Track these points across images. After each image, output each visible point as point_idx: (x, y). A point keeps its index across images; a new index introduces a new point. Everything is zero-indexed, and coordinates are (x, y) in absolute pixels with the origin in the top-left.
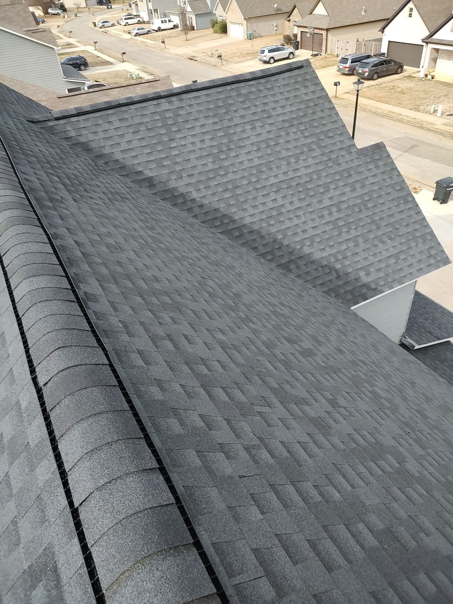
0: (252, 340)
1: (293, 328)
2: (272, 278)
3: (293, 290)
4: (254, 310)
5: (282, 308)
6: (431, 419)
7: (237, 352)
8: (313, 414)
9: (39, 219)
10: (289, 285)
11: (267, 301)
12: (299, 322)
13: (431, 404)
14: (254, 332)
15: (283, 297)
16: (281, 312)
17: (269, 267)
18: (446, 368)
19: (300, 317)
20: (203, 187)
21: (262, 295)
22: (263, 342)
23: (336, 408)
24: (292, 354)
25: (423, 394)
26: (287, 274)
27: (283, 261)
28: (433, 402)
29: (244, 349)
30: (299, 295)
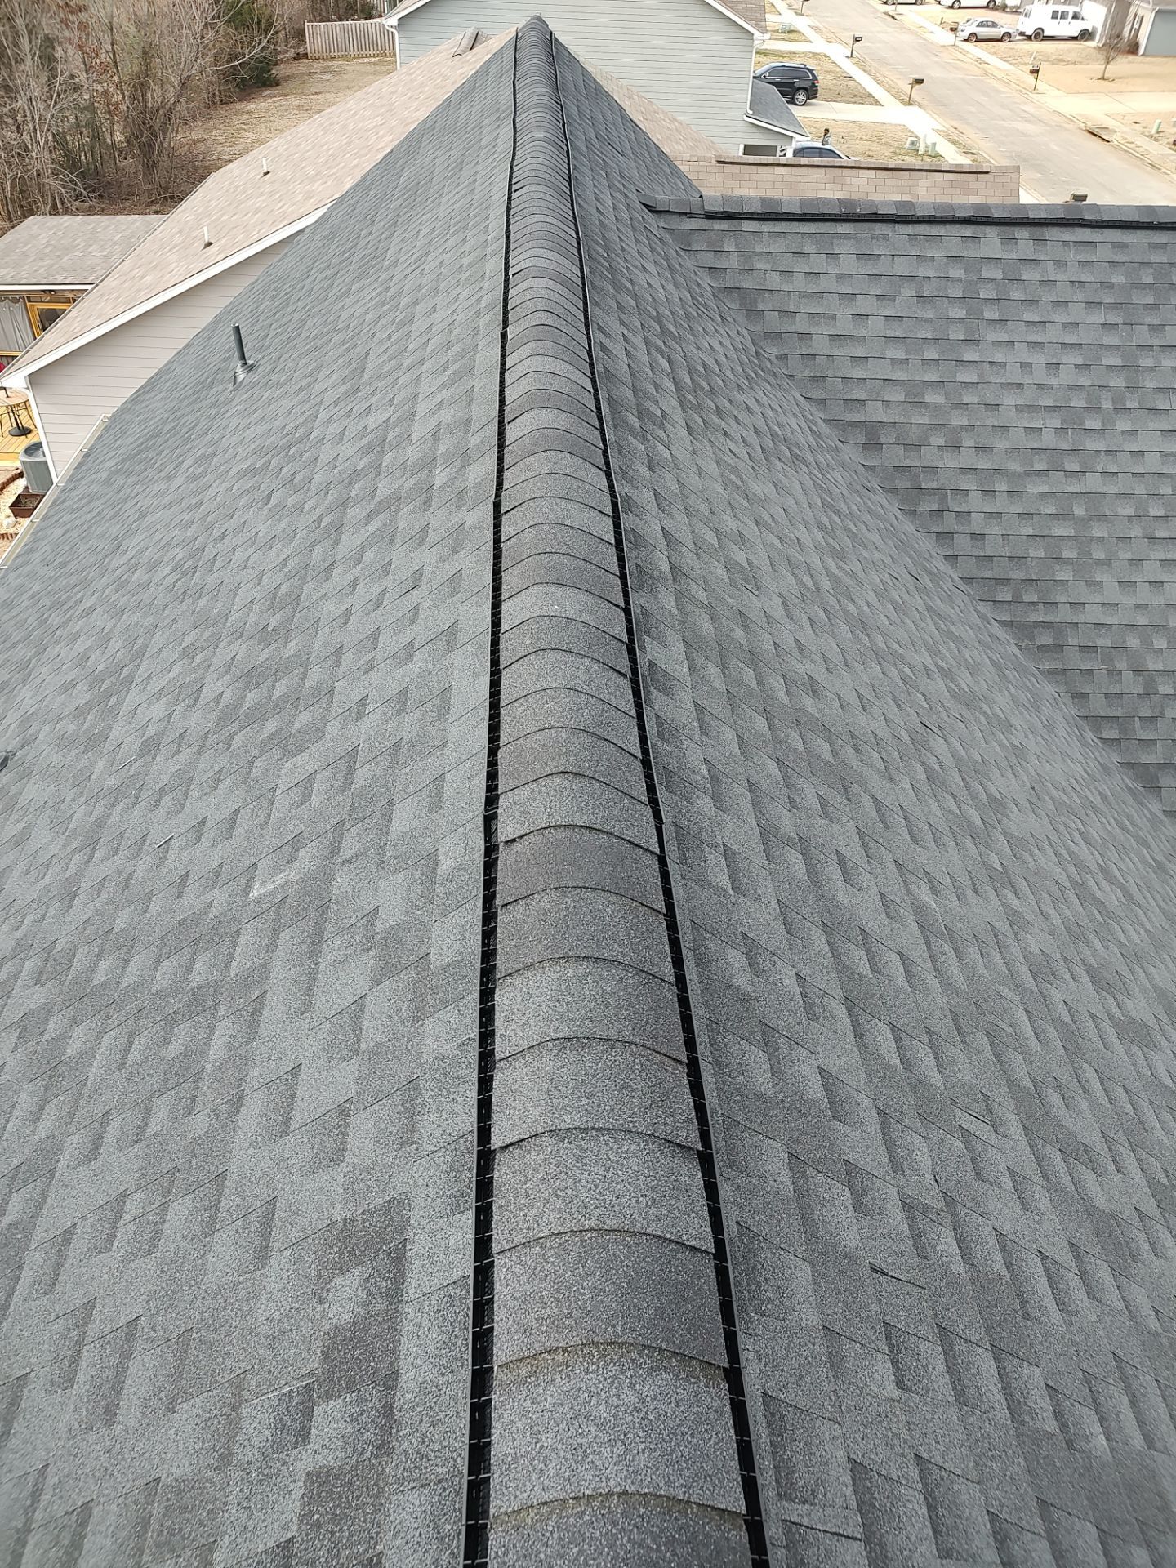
0: (1001, 936)
1: (1116, 950)
2: (1100, 793)
3: (1148, 847)
4: (1029, 860)
5: (1104, 883)
7: (953, 952)
8: (1100, 1201)
9: (605, 452)
10: (1141, 829)
11: (1068, 850)
12: (1138, 941)
14: (1013, 917)
15: (1114, 855)
16: (1098, 894)
17: (1099, 759)
19: (1143, 927)
20: (1005, 488)
21: (1062, 828)
22: (1025, 951)
23: (1167, 1215)
24: (1092, 1016)
26: (1144, 796)
27: (1147, 758)
29: (973, 953)
30: (1160, 868)
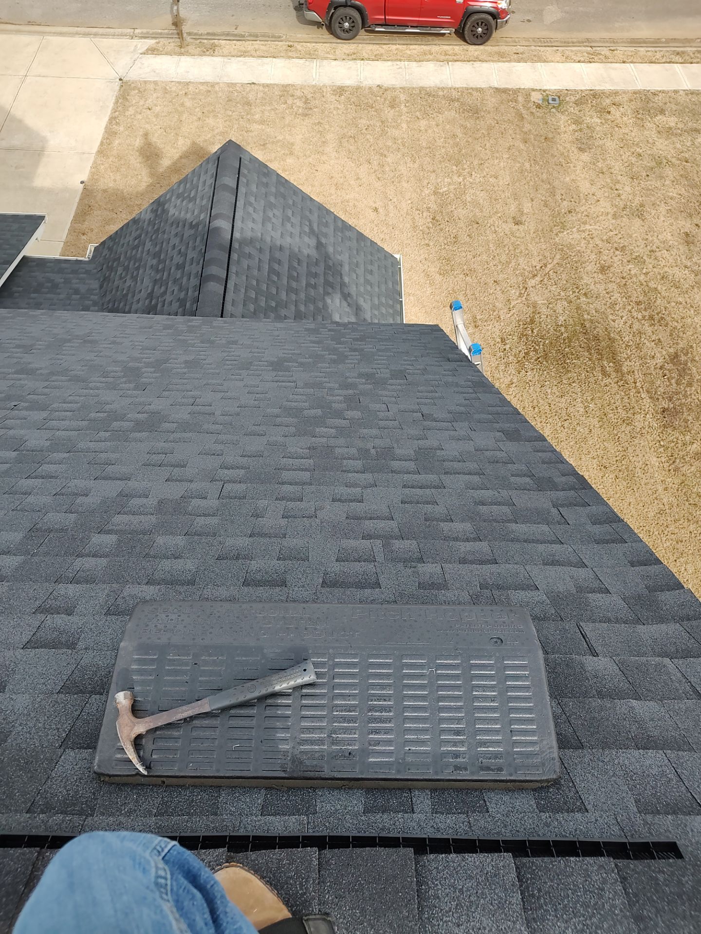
6: (41, 369)
13: (35, 351)
18: (48, 296)
25: (18, 346)
28: (37, 347)
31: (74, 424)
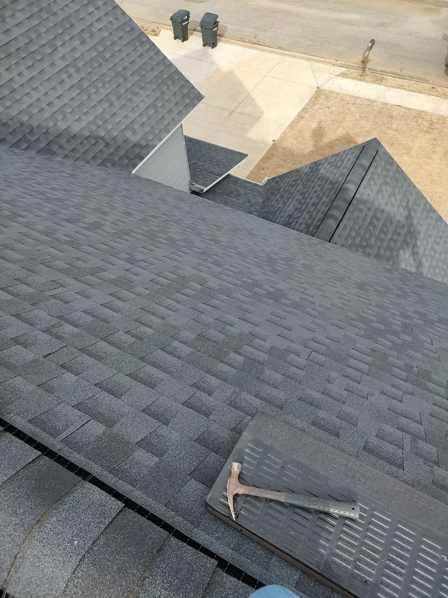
0: (26, 233)
1: (72, 209)
2: (34, 167)
3: (64, 172)
4: (21, 204)
5: (55, 192)
6: (223, 242)
7: (10, 251)
8: (112, 277)
10: (58, 168)
11: (34, 191)
12: (78, 201)
13: (222, 230)
14: (27, 225)
15: (53, 182)
16: (55, 197)
17: (27, 156)
18: (233, 199)
19: (77, 196)
21: (27, 186)
22: (41, 232)
23: (135, 264)
24: (77, 232)
25: (214, 225)
26: (52, 158)
27: (42, 145)
28: (224, 228)
29: (18, 245)
30: (72, 175)
31: (234, 281)
